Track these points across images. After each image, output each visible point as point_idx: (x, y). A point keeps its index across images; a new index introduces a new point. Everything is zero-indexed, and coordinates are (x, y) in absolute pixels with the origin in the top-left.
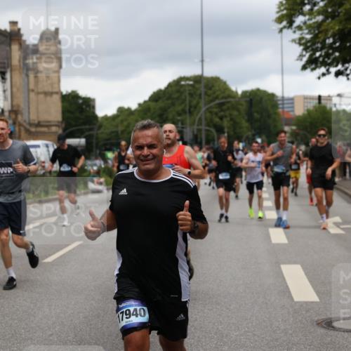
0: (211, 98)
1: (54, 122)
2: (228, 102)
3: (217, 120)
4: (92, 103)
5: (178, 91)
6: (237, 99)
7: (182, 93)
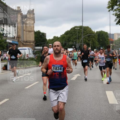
0: (85, 34)
1: (32, 41)
2: (91, 35)
3: (87, 41)
4: (45, 35)
7: (75, 32)
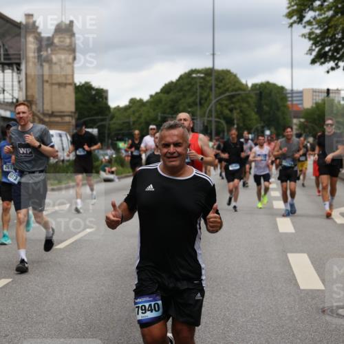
1: (68, 112)
2: (239, 94)
3: (226, 112)
4: (104, 94)
5: (189, 84)
6: (247, 92)
7: (193, 85)
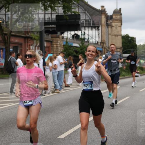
1: (119, 47)
4: (134, 39)
